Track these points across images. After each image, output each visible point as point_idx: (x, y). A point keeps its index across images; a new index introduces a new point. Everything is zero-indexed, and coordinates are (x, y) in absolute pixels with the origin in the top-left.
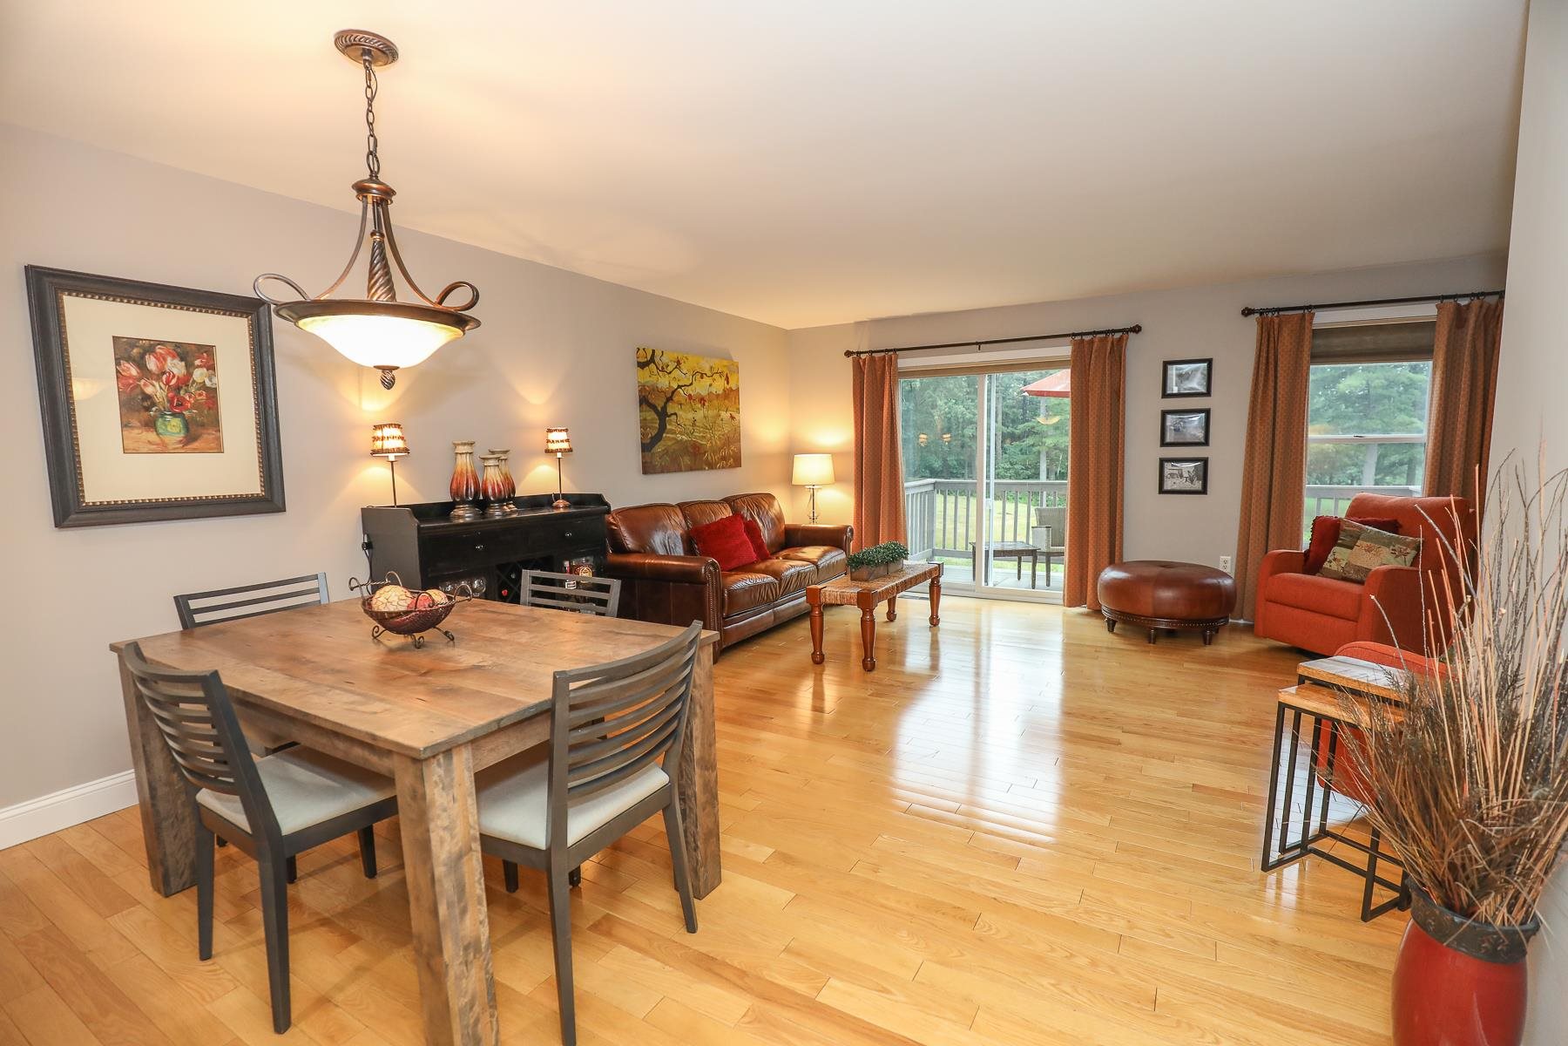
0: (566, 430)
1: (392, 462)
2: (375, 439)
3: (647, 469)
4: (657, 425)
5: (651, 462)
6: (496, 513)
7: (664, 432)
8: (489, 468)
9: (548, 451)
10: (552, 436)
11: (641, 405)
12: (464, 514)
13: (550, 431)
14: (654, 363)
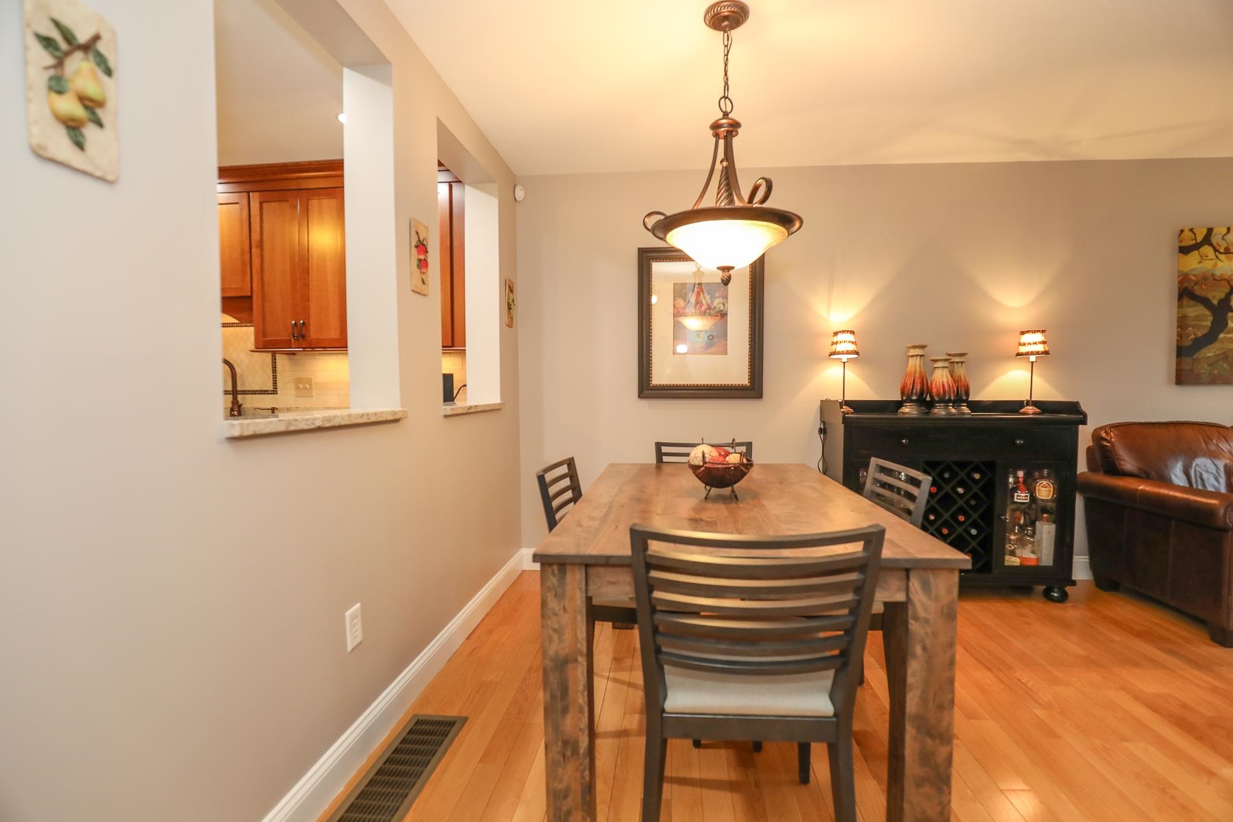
0: (1043, 331)
1: (844, 363)
2: (833, 343)
3: (1182, 378)
4: (1209, 324)
5: (1192, 370)
6: (939, 411)
7: (1222, 331)
8: (937, 369)
9: (1018, 354)
10: (1026, 338)
11: (1180, 298)
12: (908, 410)
13: (1023, 333)
14: (1211, 244)
